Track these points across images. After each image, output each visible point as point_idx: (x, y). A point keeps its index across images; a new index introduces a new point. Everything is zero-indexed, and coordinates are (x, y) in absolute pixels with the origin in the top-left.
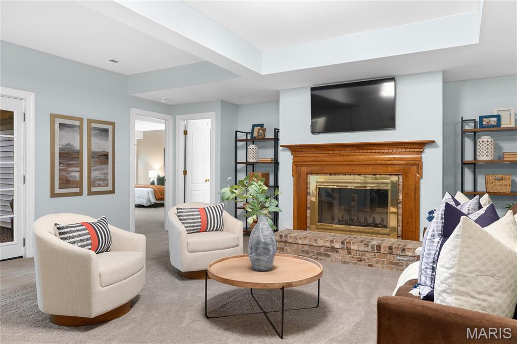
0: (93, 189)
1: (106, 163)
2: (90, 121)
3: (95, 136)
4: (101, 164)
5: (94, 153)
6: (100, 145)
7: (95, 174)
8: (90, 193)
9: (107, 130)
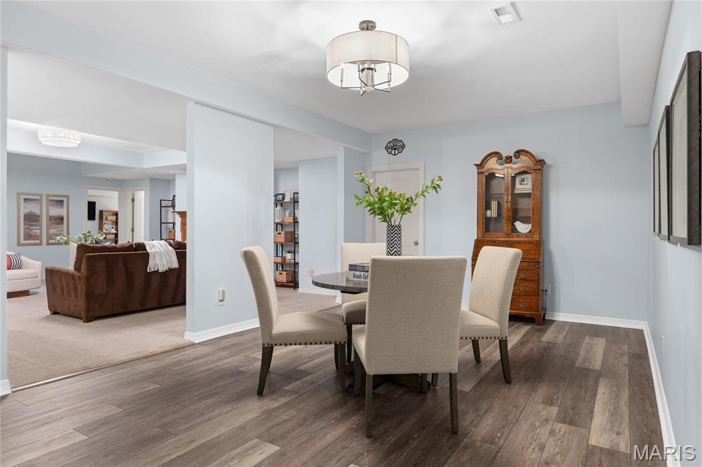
0: (51, 241)
1: (62, 223)
2: (48, 196)
3: (52, 205)
4: (58, 224)
5: (50, 216)
6: (56, 211)
7: (52, 231)
8: (48, 244)
9: (62, 201)
